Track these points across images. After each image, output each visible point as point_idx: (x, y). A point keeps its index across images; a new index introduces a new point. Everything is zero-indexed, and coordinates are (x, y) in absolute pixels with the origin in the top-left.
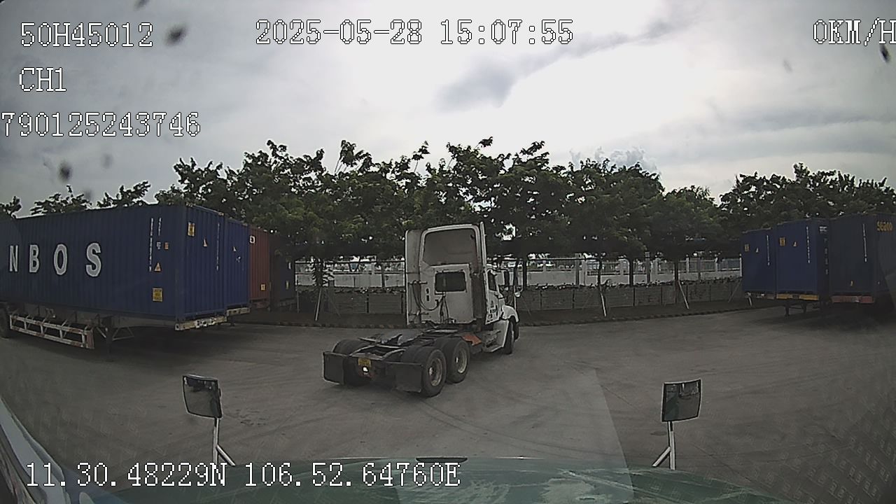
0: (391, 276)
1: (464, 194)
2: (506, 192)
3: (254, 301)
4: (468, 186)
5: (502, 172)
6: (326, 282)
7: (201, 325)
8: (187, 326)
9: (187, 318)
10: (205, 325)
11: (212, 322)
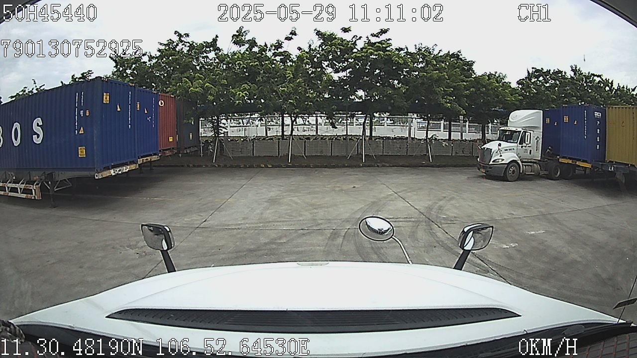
0: (272, 128)
1: (326, 66)
2: (358, 65)
3: (163, 150)
4: (329, 60)
5: (355, 50)
6: (221, 133)
7: (117, 172)
8: (104, 174)
9: (104, 168)
10: (120, 172)
11: (125, 169)
